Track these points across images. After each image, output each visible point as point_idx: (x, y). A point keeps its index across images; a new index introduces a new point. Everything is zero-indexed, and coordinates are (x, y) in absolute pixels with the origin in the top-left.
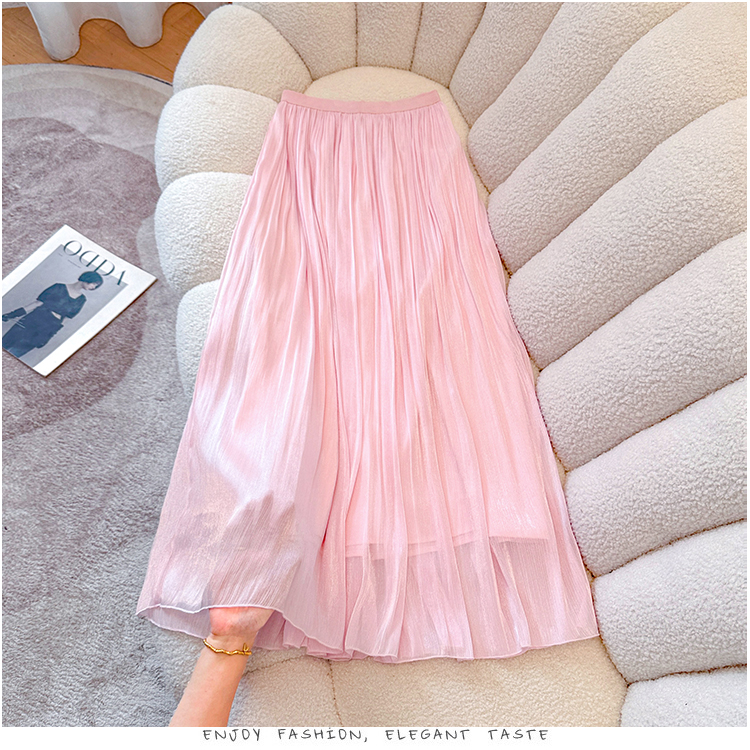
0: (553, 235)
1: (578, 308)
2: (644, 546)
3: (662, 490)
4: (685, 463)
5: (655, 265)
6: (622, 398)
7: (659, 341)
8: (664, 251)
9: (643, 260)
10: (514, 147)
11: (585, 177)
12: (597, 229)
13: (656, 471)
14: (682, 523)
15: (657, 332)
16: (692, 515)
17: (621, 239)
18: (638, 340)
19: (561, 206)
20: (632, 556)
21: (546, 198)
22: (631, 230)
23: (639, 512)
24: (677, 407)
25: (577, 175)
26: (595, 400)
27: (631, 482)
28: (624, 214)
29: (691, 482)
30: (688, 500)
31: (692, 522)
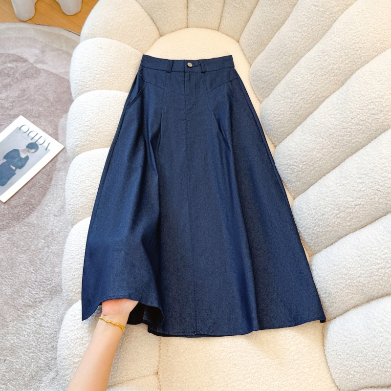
1: (314, 163)
3: (362, 268)
4: (375, 252)
9: (350, 136)
12: (322, 120)
14: (374, 290)
15: (359, 176)
16: (379, 285)
17: (336, 125)
18: (348, 181)
19: (301, 108)
20: (346, 308)
21: (292, 104)
22: (342, 119)
24: (370, 220)
25: (309, 90)
27: (344, 263)
29: (379, 264)
30: (377, 275)
31: (380, 289)
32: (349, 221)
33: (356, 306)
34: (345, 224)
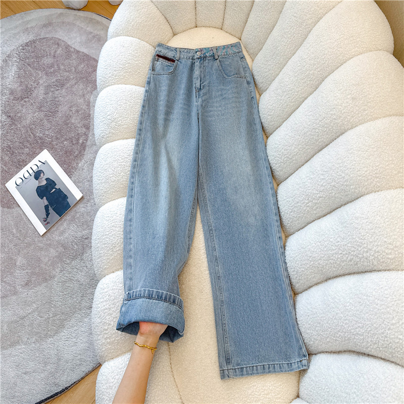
0: (284, 119)
1: (293, 157)
2: (315, 280)
3: (322, 252)
4: (331, 240)
5: (322, 139)
6: (308, 203)
7: (322, 177)
8: (326, 133)
9: (318, 136)
10: (270, 73)
11: (297, 92)
12: (301, 119)
13: (320, 242)
14: (330, 271)
15: (322, 173)
16: (334, 267)
17: (309, 125)
18: (315, 176)
19: (287, 106)
20: (310, 285)
21: (281, 101)
22: (313, 121)
23: (312, 263)
24: (329, 211)
25: (293, 91)
26: (298, 203)
27: (310, 247)
28: (311, 113)
29: (333, 250)
30: (332, 259)
31: (334, 271)
32: (315, 210)
33: (317, 284)
34: (312, 212)
